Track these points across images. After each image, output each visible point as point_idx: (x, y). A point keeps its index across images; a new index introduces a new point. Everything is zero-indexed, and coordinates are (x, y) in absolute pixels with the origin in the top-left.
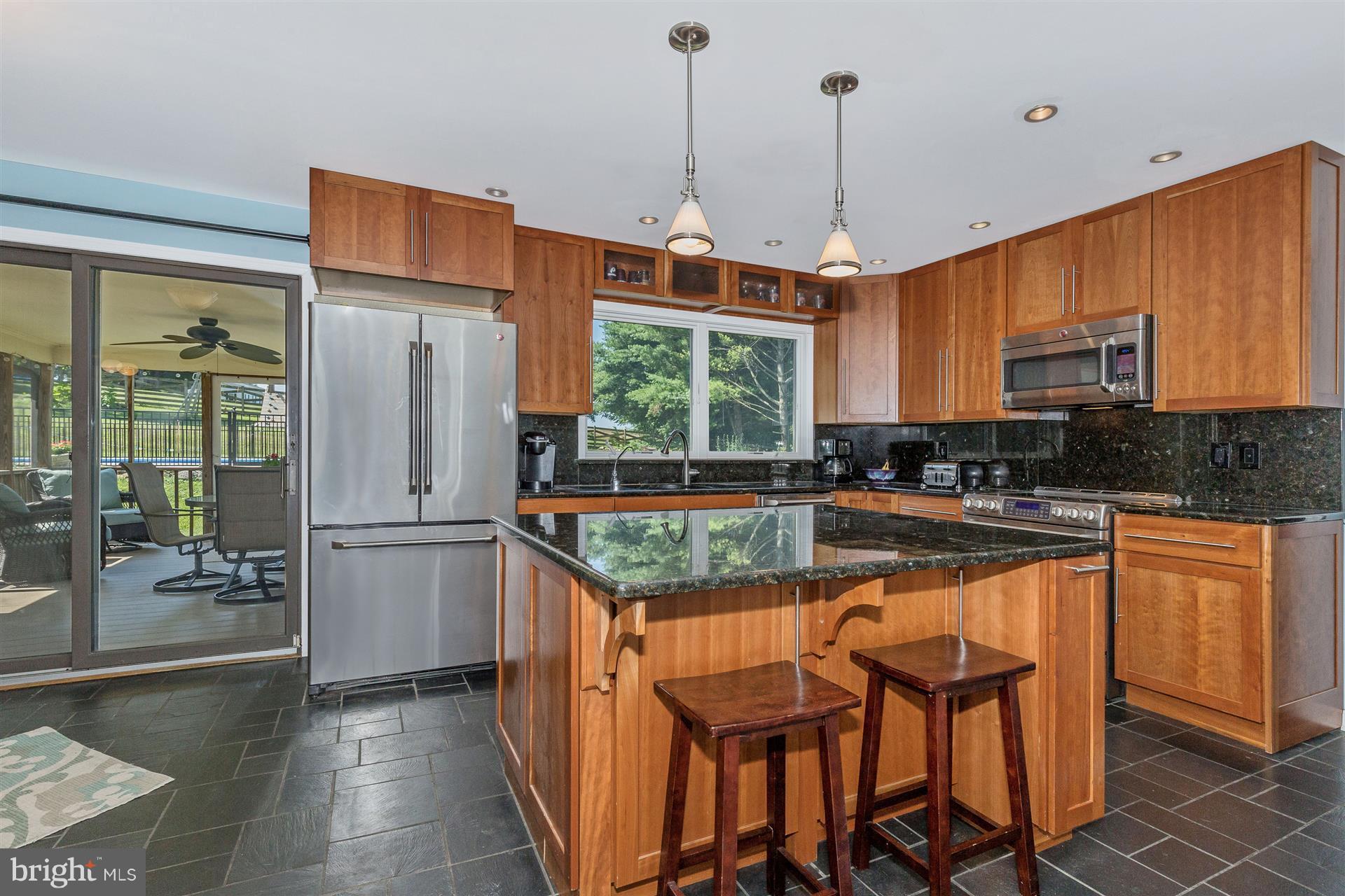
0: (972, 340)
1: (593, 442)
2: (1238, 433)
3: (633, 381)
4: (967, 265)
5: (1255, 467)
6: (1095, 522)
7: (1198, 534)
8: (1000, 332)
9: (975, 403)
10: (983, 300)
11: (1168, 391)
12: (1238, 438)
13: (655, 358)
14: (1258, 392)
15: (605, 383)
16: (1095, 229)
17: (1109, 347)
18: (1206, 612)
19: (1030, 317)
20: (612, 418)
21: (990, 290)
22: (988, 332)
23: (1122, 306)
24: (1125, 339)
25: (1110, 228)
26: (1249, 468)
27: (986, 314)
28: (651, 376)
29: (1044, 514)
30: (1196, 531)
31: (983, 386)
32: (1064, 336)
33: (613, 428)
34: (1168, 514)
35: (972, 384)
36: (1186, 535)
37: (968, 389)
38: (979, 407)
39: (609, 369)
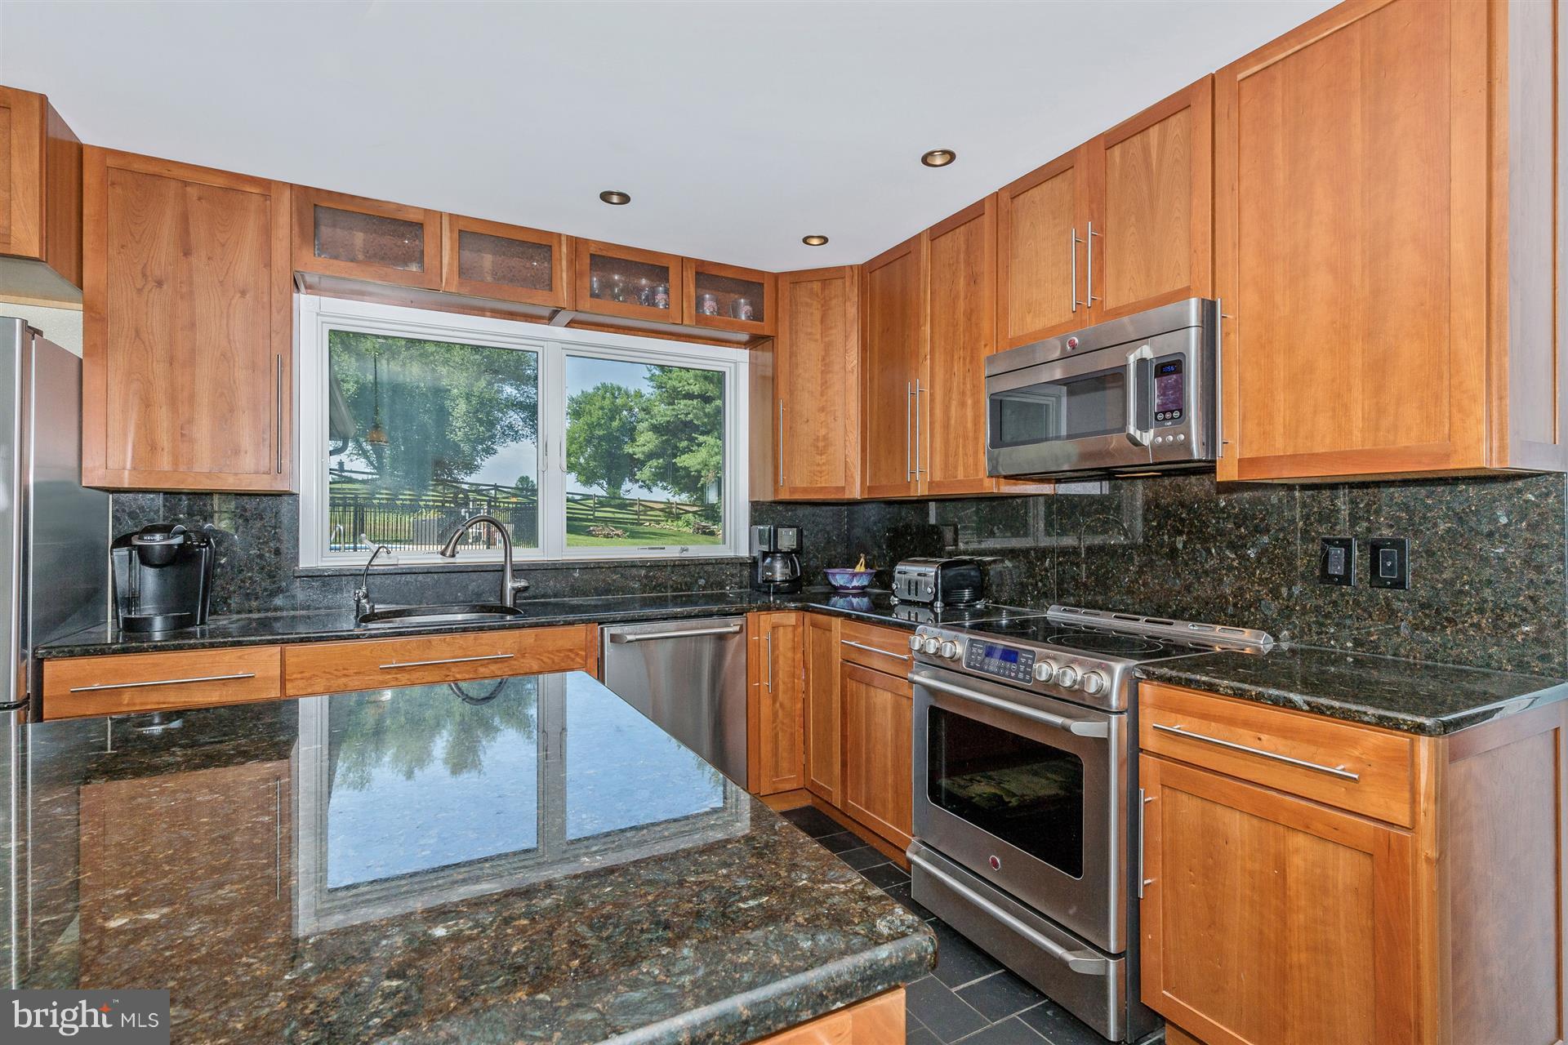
0: (953, 367)
1: (636, 517)
2: (1368, 520)
3: (684, 444)
4: (945, 242)
5: (1400, 584)
6: (1103, 697)
7: (1285, 738)
8: (988, 348)
9: (956, 468)
10: (966, 298)
11: (1242, 443)
12: (1369, 530)
13: (707, 415)
14: (1403, 442)
15: (650, 446)
16: (1123, 155)
17: (1142, 362)
18: (1303, 903)
19: (1029, 319)
20: (665, 488)
21: (974, 279)
22: (972, 350)
23: (1167, 289)
24: (1167, 346)
25: (1146, 150)
26: (1388, 587)
27: (970, 320)
28: (701, 438)
29: (1025, 673)
30: (1284, 732)
31: (965, 438)
32: (1073, 347)
33: (665, 500)
34: (1230, 692)
35: (952, 436)
36: (1264, 737)
37: (946, 442)
38: (961, 476)
39: (655, 429)
